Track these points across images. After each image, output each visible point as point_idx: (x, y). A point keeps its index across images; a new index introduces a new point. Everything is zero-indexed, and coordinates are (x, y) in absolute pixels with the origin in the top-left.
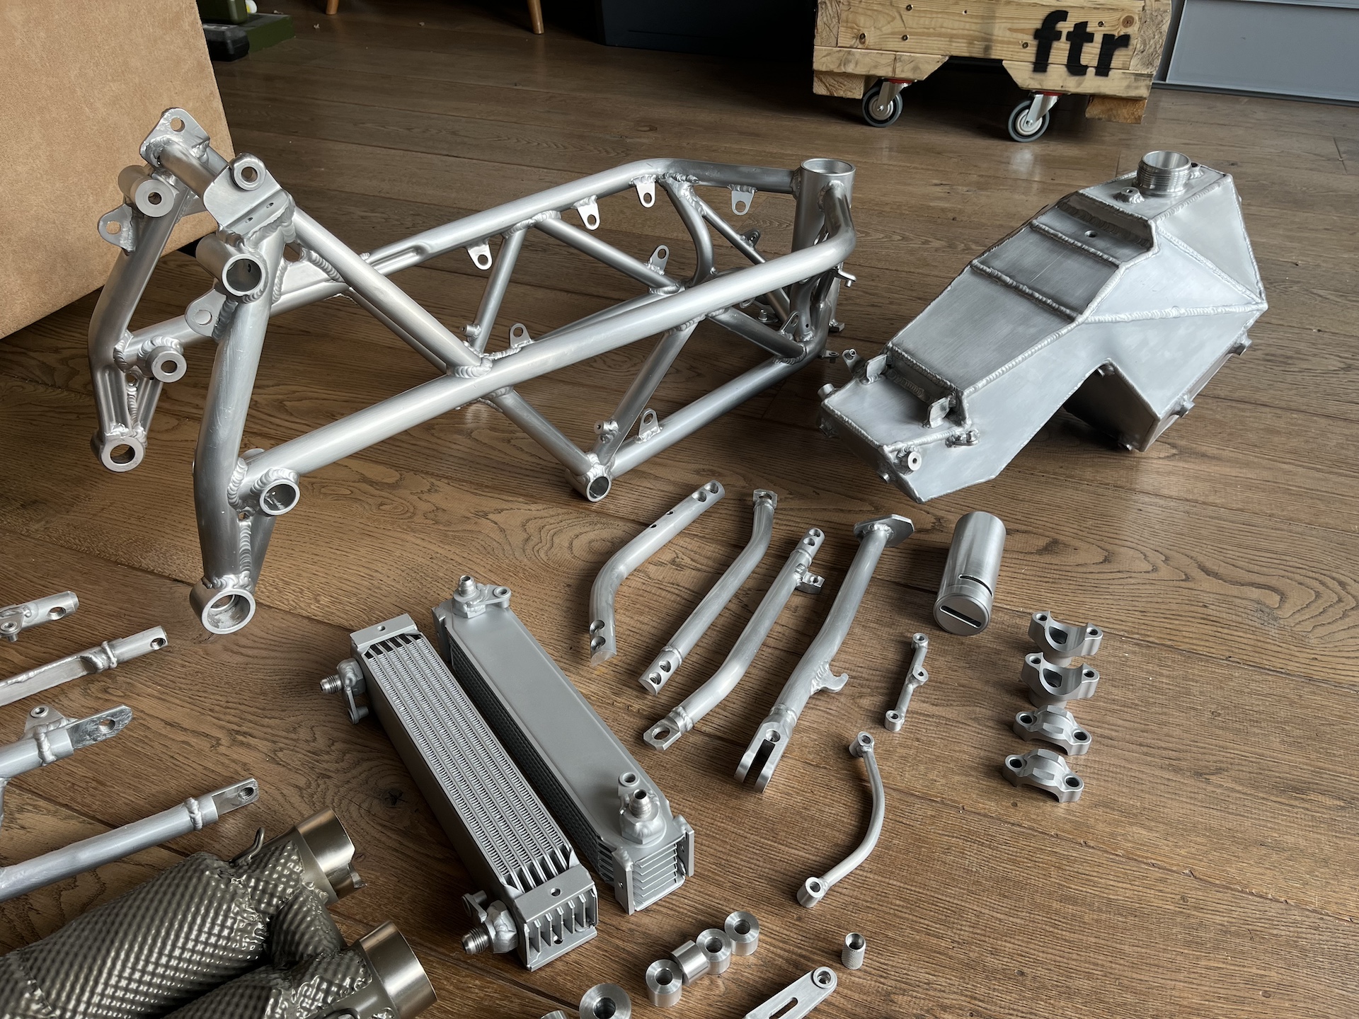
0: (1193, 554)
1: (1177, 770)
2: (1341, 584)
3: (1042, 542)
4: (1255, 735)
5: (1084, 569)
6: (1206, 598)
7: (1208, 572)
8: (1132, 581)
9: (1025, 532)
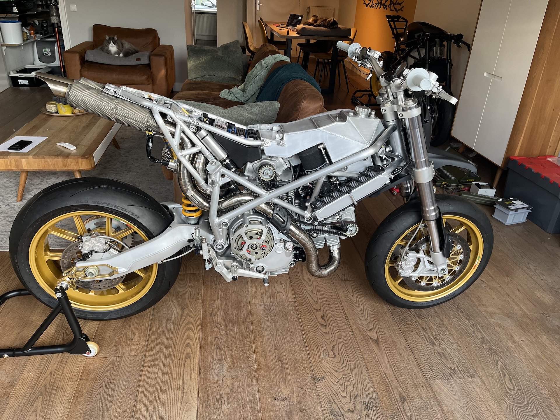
0: (338, 345)
1: (275, 346)
2: (346, 366)
3: (324, 323)
4: (290, 355)
5: (320, 330)
6: (324, 347)
7: (333, 347)
8: (321, 337)
9: (326, 322)
